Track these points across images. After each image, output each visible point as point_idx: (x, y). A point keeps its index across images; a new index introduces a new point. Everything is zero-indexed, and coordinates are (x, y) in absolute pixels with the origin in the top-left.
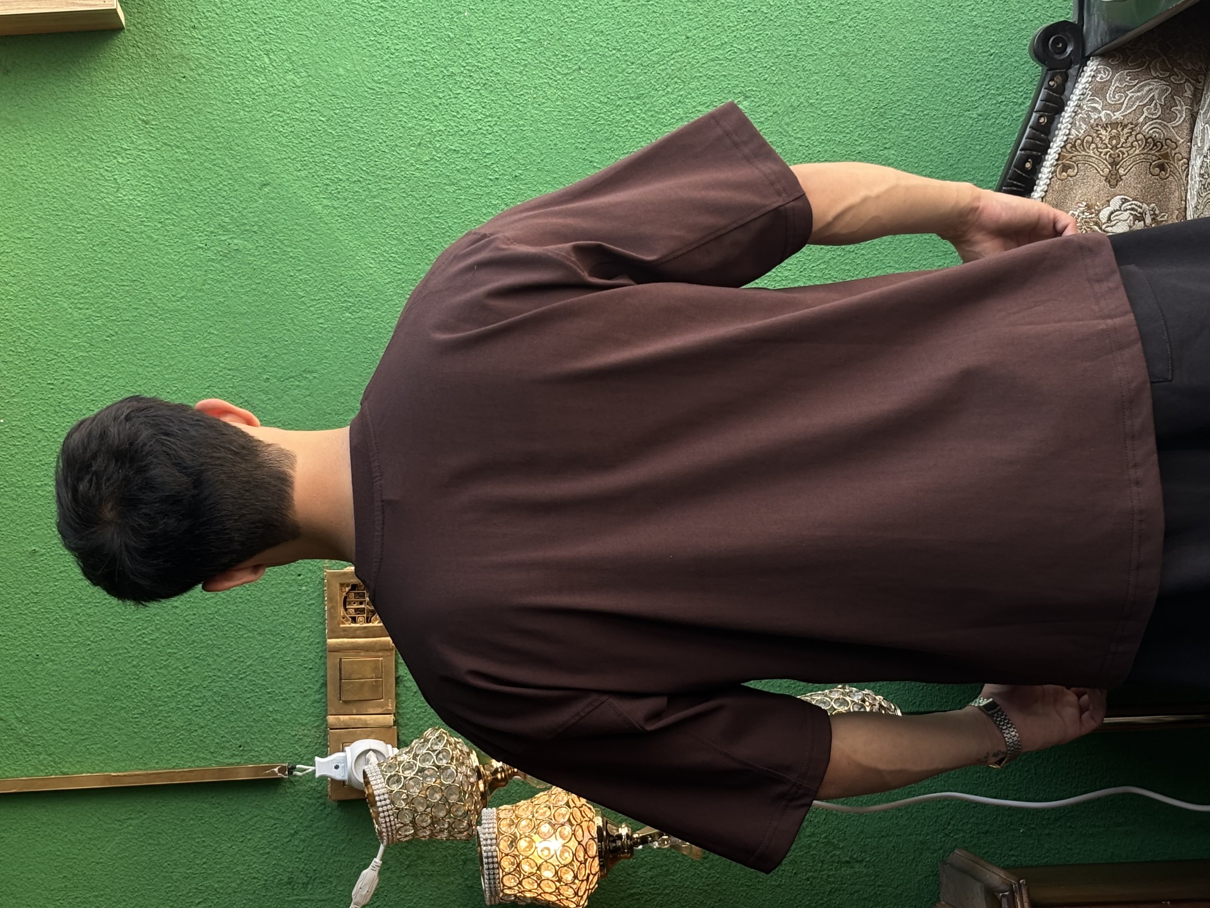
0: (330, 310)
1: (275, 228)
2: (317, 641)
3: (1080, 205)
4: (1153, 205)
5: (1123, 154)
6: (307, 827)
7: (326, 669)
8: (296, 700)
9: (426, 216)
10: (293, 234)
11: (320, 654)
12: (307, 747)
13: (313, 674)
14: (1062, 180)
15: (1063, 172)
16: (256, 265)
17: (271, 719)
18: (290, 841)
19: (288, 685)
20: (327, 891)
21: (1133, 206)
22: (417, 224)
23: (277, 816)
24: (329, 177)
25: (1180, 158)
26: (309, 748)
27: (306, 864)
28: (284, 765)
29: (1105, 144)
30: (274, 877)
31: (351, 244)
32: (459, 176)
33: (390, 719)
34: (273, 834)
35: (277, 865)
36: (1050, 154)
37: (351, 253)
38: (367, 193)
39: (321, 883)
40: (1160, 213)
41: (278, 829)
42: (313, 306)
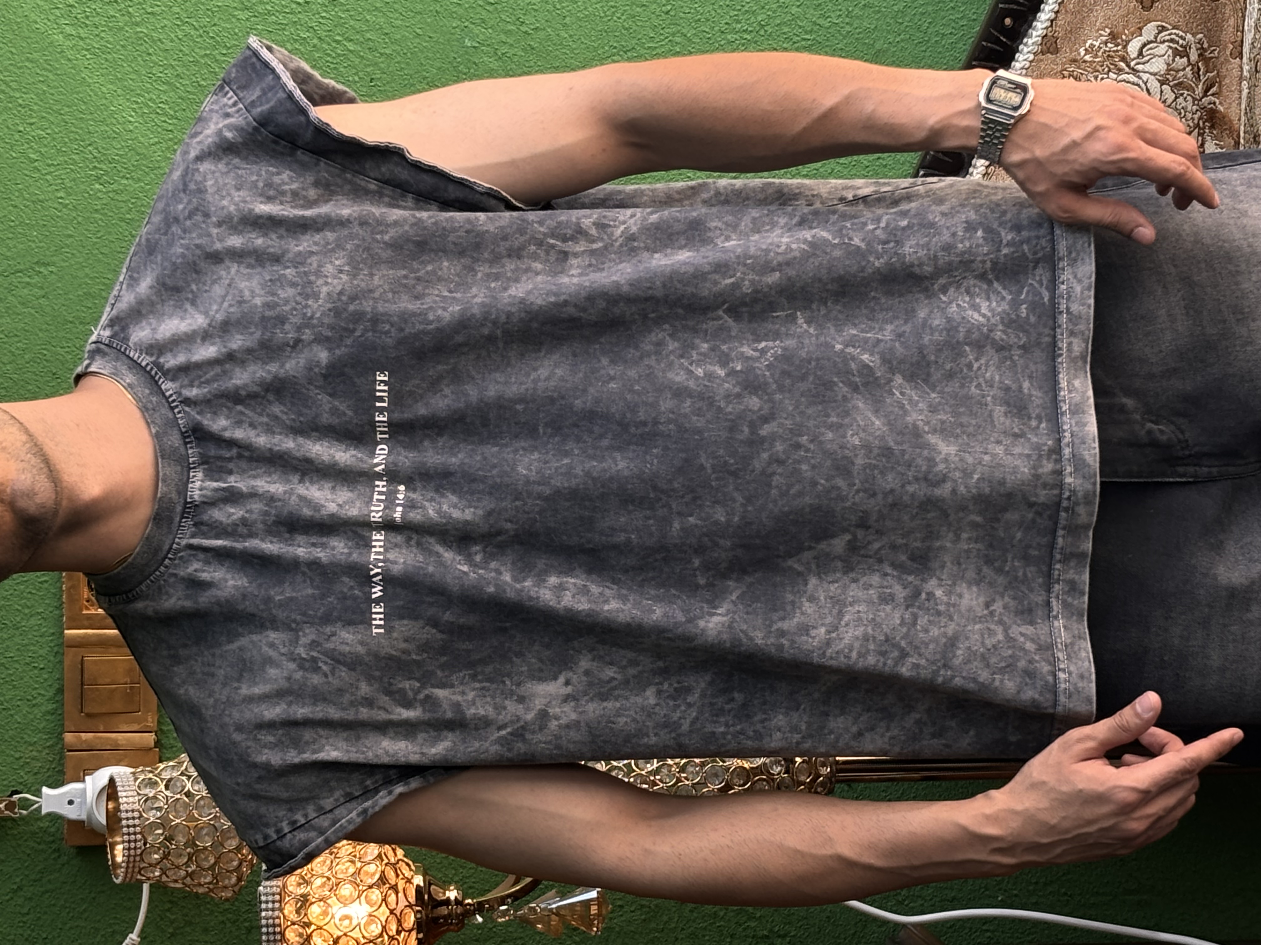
0: (74, 180)
2: (52, 631)
6: (34, 881)
7: (63, 669)
8: (21, 711)
9: (208, 52)
10: (23, 73)
11: (56, 649)
12: (36, 774)
13: (46, 676)
18: (11, 899)
19: (10, 690)
21: (1173, 36)
26: (39, 776)
33: (150, 738)
42: (50, 173)
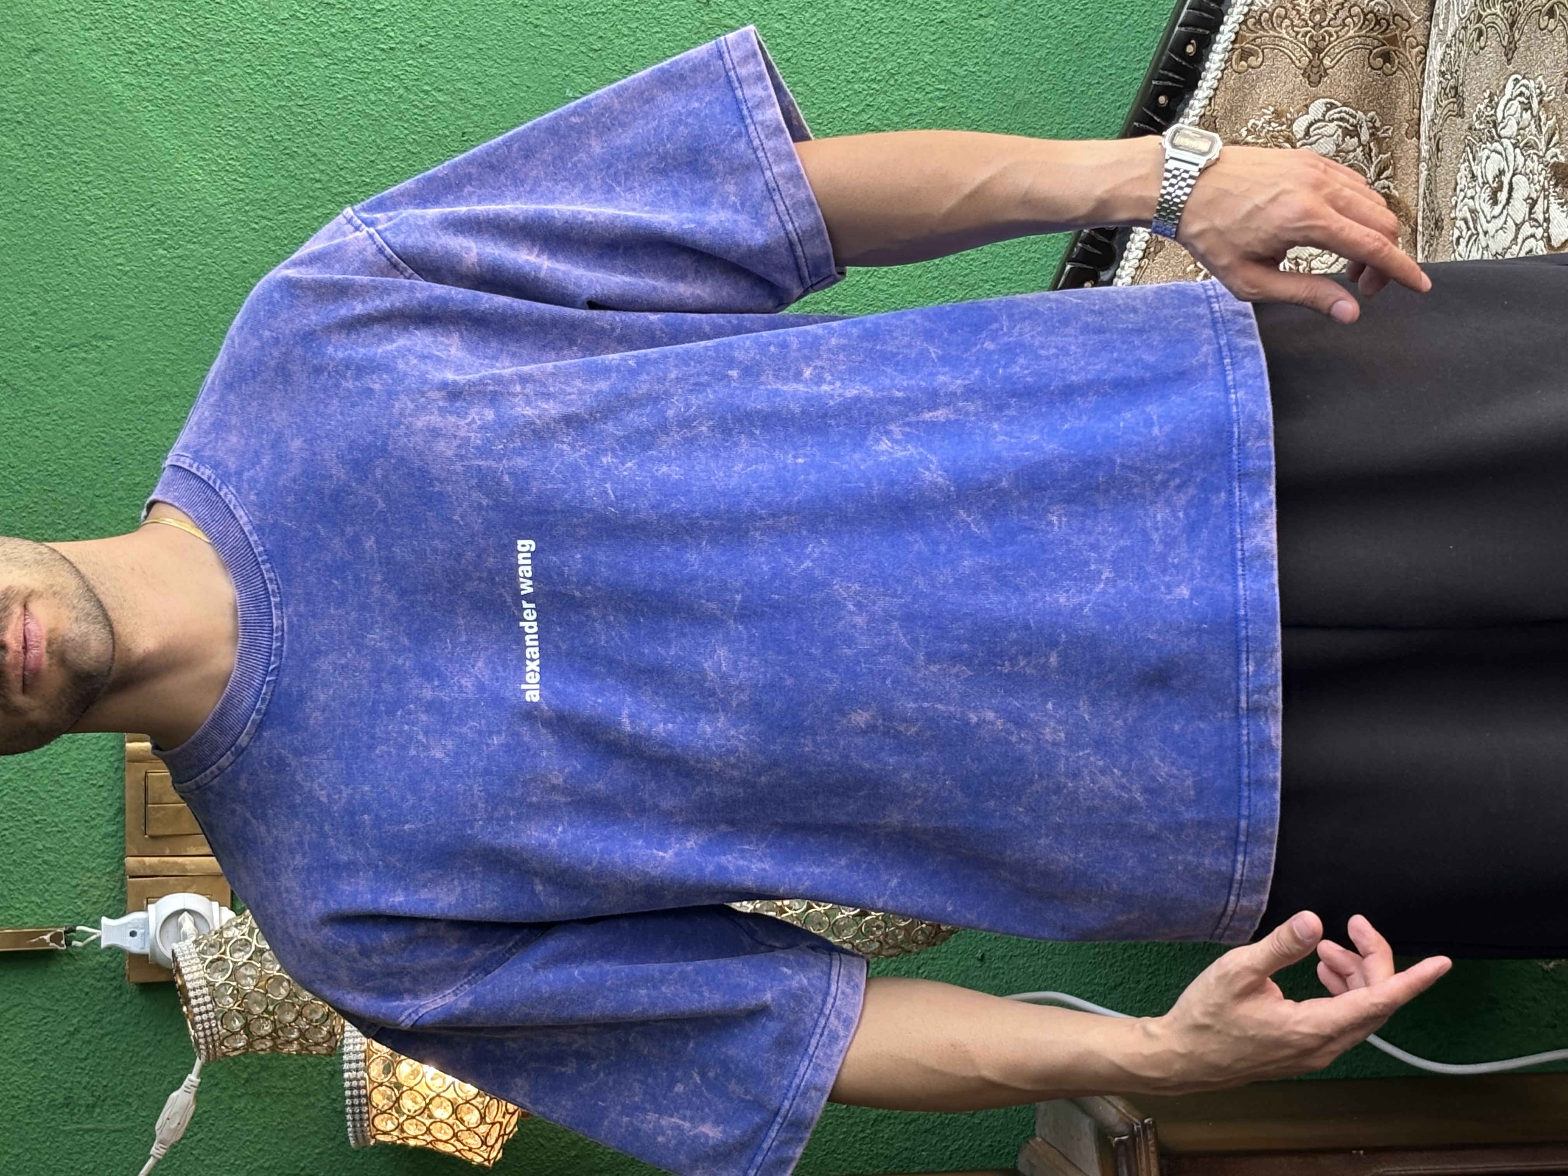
0: (135, 245)
1: (50, 117)
2: (112, 744)
3: (1265, 111)
4: (1372, 113)
5: (1331, 35)
6: (94, 1022)
7: (124, 786)
8: (77, 833)
9: (283, 103)
10: (78, 126)
11: (116, 764)
12: (94, 903)
13: (105, 795)
14: (1240, 73)
15: (1241, 60)
16: (19, 173)
17: (40, 860)
18: (68, 1042)
19: (66, 810)
20: (123, 1117)
21: (1343, 114)
22: (269, 115)
23: (48, 1004)
24: (134, 40)
25: (1414, 44)
26: (98, 905)
27: (92, 1077)
28: (59, 930)
29: (1303, 20)
30: (44, 1096)
31: (167, 144)
32: (334, 44)
34: (41, 1032)
35: (49, 1078)
36: (1222, 33)
37: (168, 158)
38: (192, 66)
39: (114, 1104)
40: (1384, 125)
41: (49, 1025)
42: (108, 237)
